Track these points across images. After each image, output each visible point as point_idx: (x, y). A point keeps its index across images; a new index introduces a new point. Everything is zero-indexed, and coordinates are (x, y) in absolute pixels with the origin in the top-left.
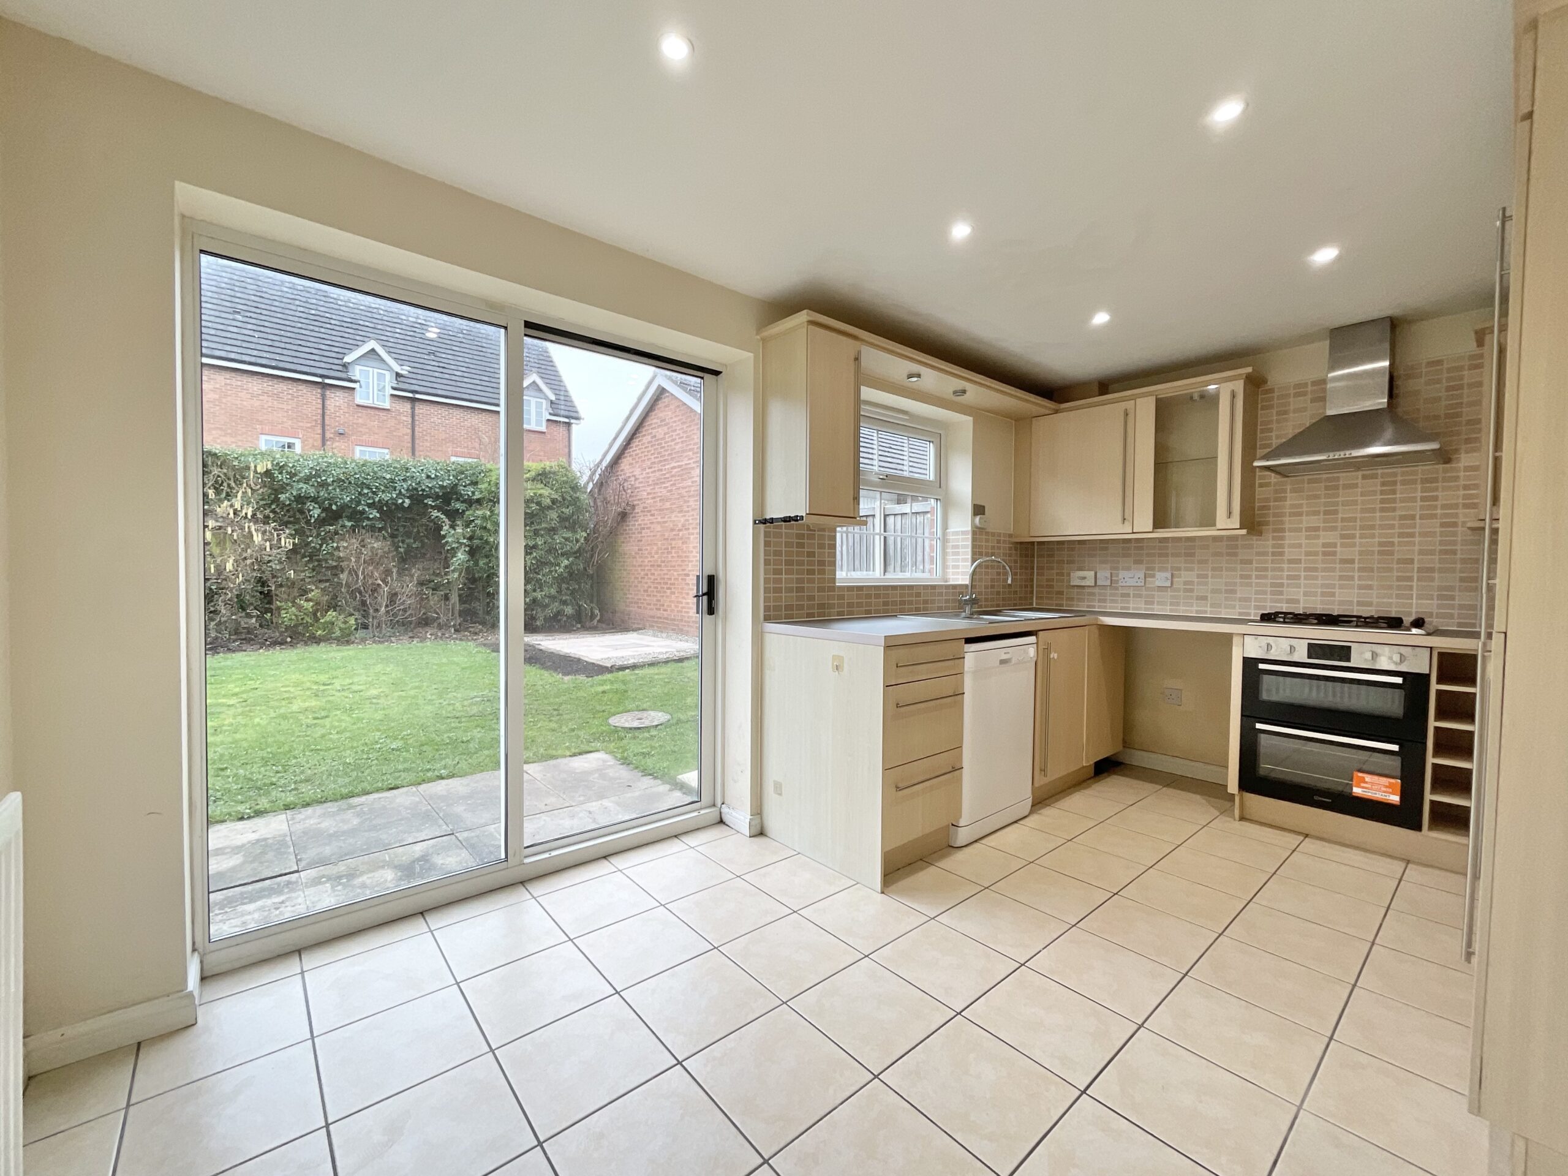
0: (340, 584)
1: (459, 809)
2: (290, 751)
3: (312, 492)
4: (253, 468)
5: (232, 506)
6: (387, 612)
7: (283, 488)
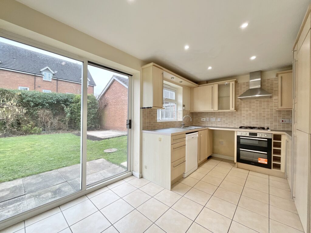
0: (38, 121)
1: (68, 175)
2: (24, 162)
3: (31, 99)
4: (16, 94)
5: (11, 103)
6: (50, 127)
7: (24, 99)
